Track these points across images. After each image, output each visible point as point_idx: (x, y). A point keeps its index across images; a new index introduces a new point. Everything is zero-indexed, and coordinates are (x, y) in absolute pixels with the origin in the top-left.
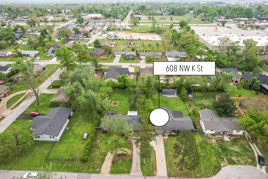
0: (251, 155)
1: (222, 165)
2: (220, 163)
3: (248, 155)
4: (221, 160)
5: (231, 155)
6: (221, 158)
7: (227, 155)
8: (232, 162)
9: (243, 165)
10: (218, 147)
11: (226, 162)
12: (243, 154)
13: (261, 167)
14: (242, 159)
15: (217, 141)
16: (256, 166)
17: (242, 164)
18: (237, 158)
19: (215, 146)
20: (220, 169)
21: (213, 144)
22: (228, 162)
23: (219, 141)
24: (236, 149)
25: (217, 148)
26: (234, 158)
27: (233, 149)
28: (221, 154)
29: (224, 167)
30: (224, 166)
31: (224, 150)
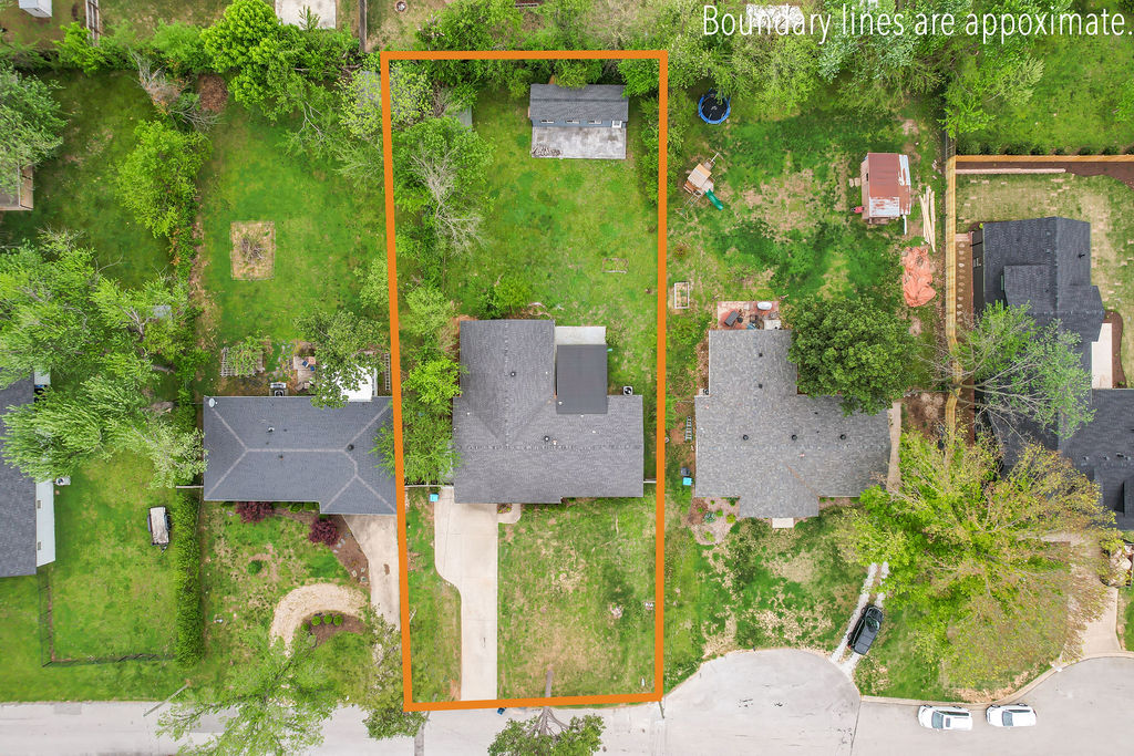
0: (844, 597)
1: (708, 651)
2: (705, 641)
3: (832, 600)
4: (714, 626)
5: (763, 605)
6: (715, 620)
7: (747, 604)
8: (750, 637)
9: (787, 650)
10: (726, 564)
11: (730, 638)
12: (816, 593)
13: (847, 654)
14: (799, 620)
15: (735, 530)
16: (831, 648)
17: (788, 643)
18: (780, 615)
19: (716, 557)
20: (693, 670)
21: (709, 547)
22: (738, 637)
23: (744, 530)
24: (800, 570)
25: (720, 567)
26: (768, 618)
27: (784, 574)
28: (727, 600)
29: (712, 661)
30: (713, 656)
31: (748, 575)
